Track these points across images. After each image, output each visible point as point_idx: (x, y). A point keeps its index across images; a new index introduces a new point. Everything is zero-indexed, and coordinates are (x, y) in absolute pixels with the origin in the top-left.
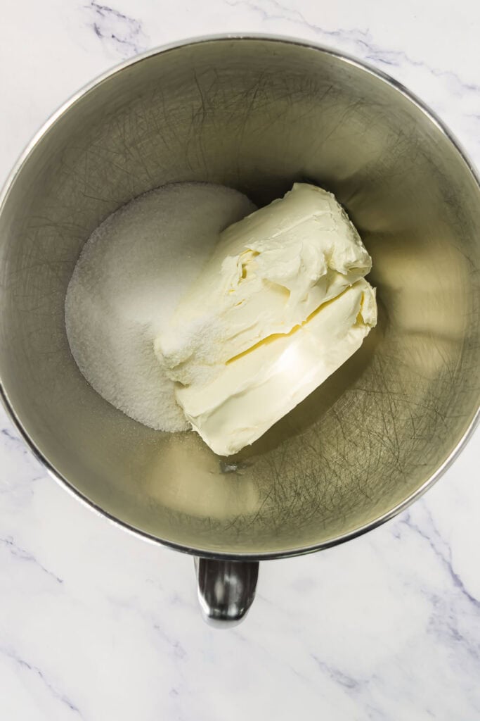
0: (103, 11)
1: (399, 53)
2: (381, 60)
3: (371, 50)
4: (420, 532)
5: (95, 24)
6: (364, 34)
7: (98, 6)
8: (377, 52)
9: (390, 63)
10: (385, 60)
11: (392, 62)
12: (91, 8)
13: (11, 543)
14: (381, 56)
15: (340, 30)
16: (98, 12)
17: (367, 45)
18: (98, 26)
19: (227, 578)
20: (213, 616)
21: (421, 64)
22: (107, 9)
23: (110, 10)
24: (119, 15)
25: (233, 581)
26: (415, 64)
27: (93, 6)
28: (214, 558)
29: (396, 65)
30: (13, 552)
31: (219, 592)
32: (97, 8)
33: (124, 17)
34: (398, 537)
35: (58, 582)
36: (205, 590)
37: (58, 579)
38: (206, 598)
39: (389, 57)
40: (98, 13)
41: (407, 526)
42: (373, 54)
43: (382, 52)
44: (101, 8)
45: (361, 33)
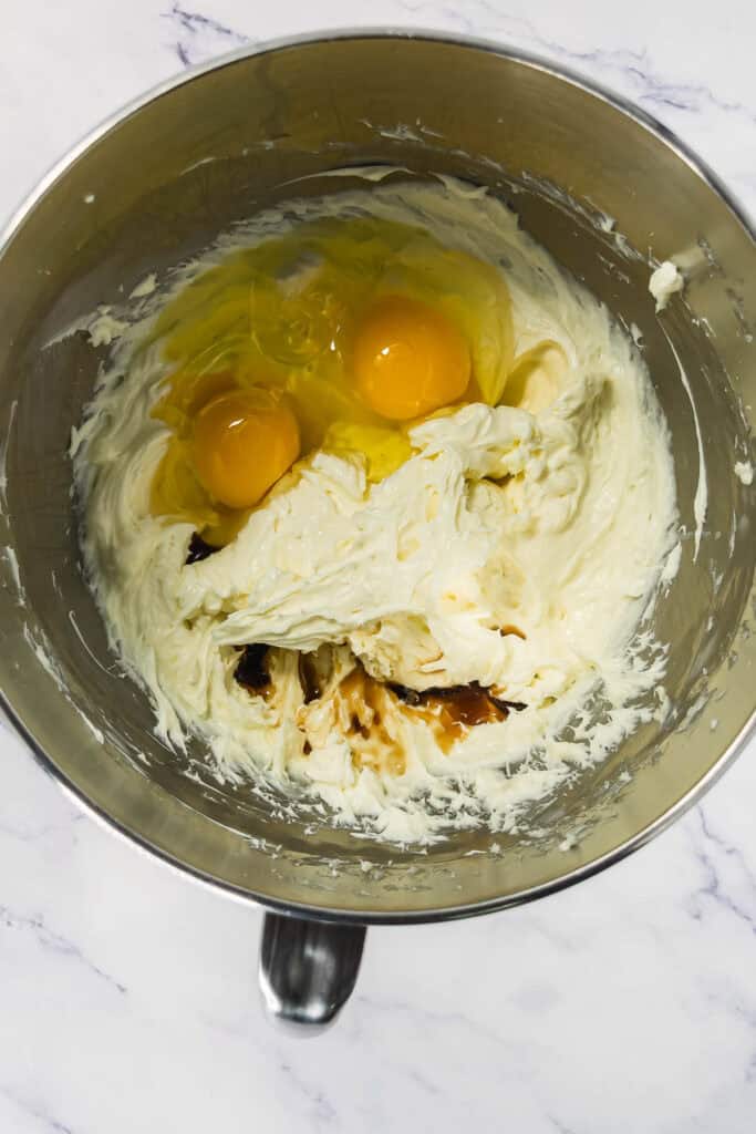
0: (192, 23)
1: (701, 90)
2: (668, 102)
3: (650, 84)
4: (735, 908)
5: (180, 45)
6: (639, 58)
7: (184, 14)
8: (660, 88)
9: (682, 107)
10: (674, 101)
11: (687, 104)
12: (172, 17)
13: (40, 925)
14: (667, 94)
15: (598, 50)
16: (185, 23)
17: (643, 77)
18: (183, 47)
19: (309, 951)
20: (282, 1016)
21: (737, 107)
22: (199, 18)
23: (205, 21)
24: (220, 29)
25: (319, 955)
26: (726, 107)
27: (177, 15)
28: (288, 914)
29: (695, 110)
30: (43, 941)
31: (294, 972)
32: (182, 17)
33: (229, 32)
34: (698, 917)
35: (118, 991)
36: (271, 966)
37: (119, 986)
38: (273, 983)
39: (680, 97)
40: (184, 27)
41: (711, 898)
42: (654, 91)
43: (667, 87)
44: (189, 17)
45: (633, 54)
